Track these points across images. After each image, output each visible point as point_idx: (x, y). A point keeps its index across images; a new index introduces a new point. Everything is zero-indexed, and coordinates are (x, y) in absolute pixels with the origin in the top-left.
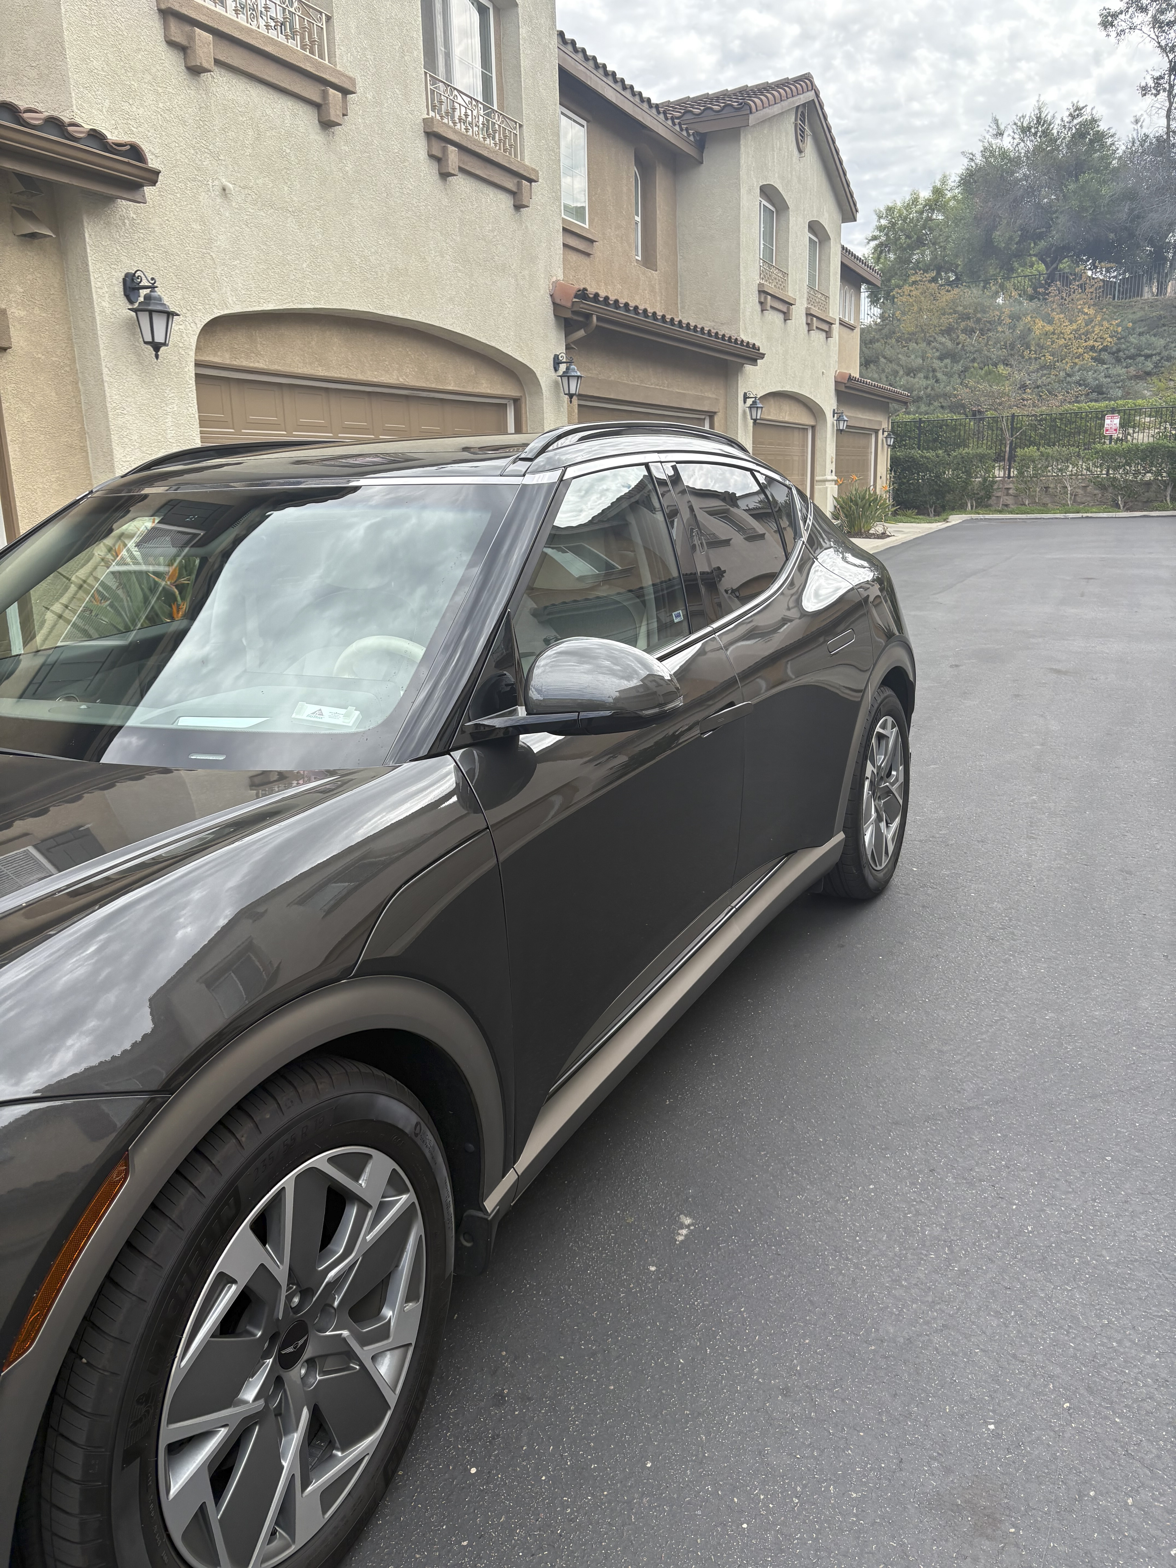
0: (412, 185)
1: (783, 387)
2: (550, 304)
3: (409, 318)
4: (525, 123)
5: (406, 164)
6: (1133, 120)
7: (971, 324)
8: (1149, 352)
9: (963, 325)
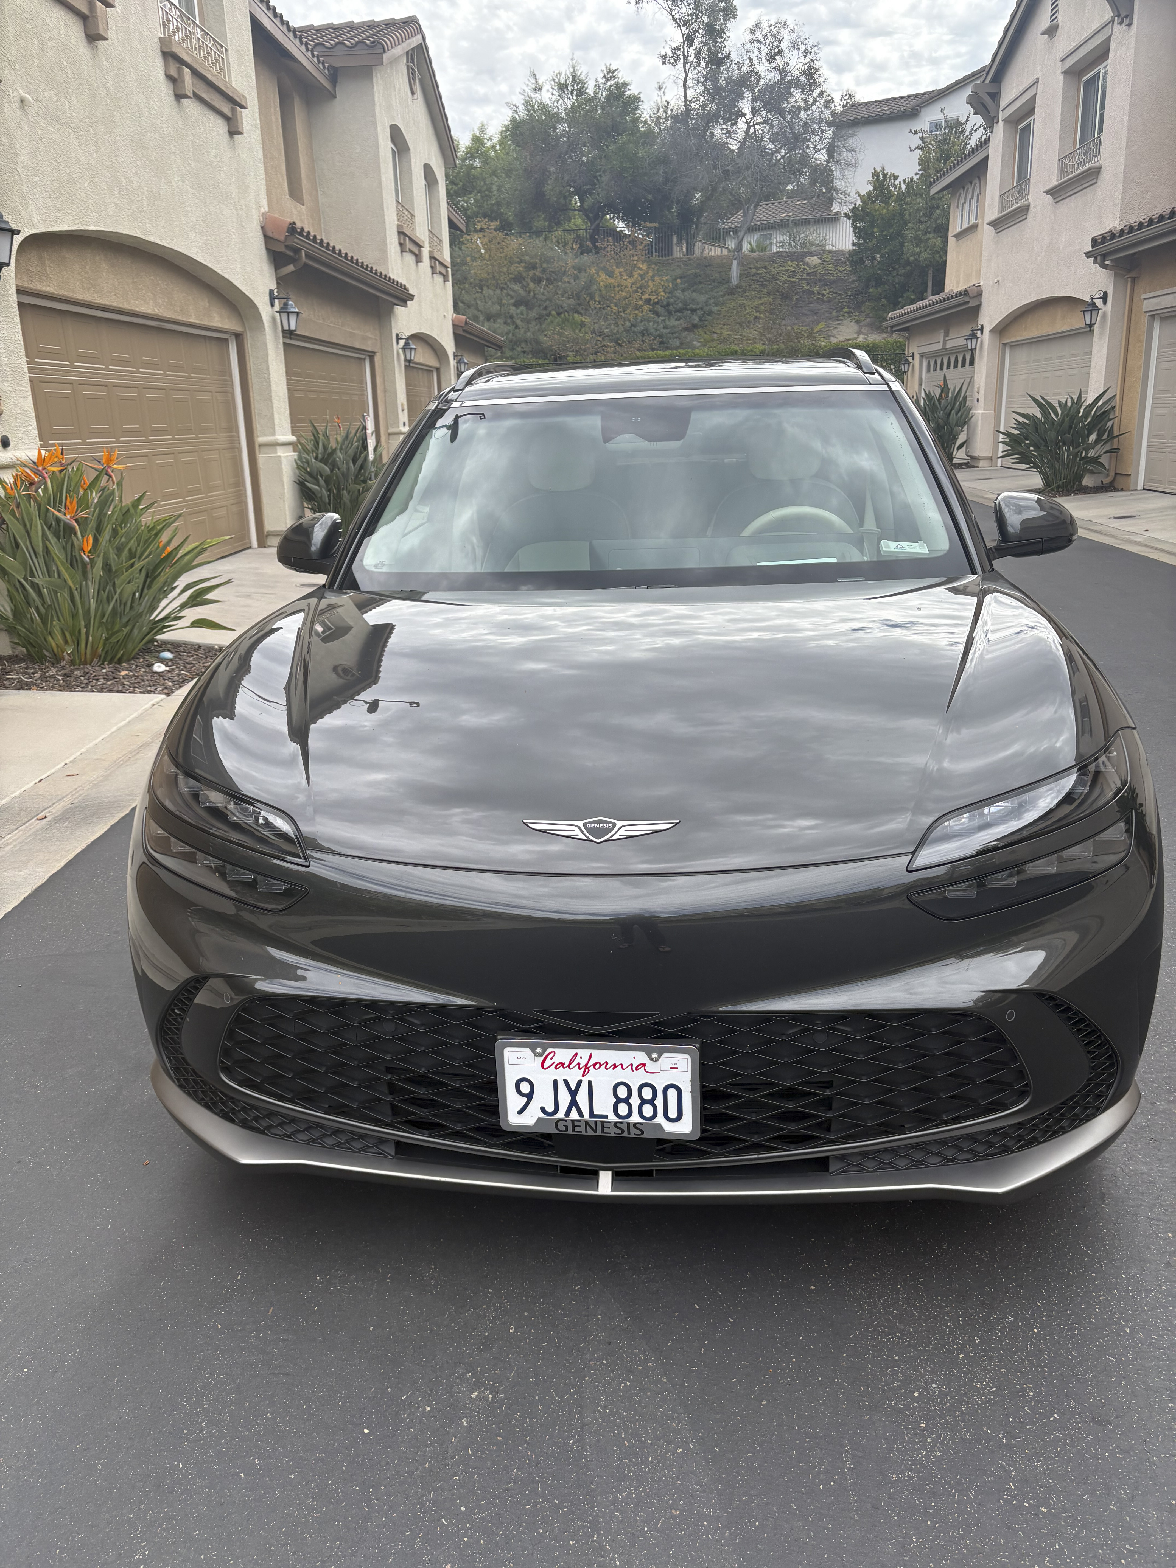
0: (156, 105)
1: (420, 329)
2: (262, 237)
3: (165, 244)
4: (229, 48)
5: (150, 83)
6: (657, 86)
7: (538, 273)
8: (694, 307)
9: (531, 273)
